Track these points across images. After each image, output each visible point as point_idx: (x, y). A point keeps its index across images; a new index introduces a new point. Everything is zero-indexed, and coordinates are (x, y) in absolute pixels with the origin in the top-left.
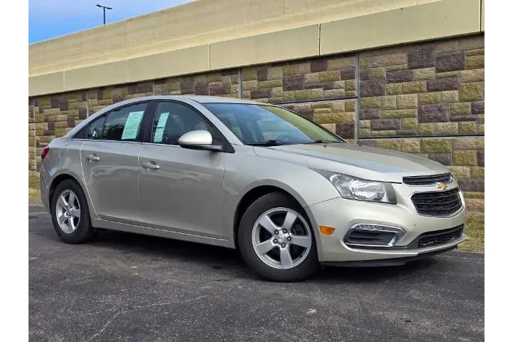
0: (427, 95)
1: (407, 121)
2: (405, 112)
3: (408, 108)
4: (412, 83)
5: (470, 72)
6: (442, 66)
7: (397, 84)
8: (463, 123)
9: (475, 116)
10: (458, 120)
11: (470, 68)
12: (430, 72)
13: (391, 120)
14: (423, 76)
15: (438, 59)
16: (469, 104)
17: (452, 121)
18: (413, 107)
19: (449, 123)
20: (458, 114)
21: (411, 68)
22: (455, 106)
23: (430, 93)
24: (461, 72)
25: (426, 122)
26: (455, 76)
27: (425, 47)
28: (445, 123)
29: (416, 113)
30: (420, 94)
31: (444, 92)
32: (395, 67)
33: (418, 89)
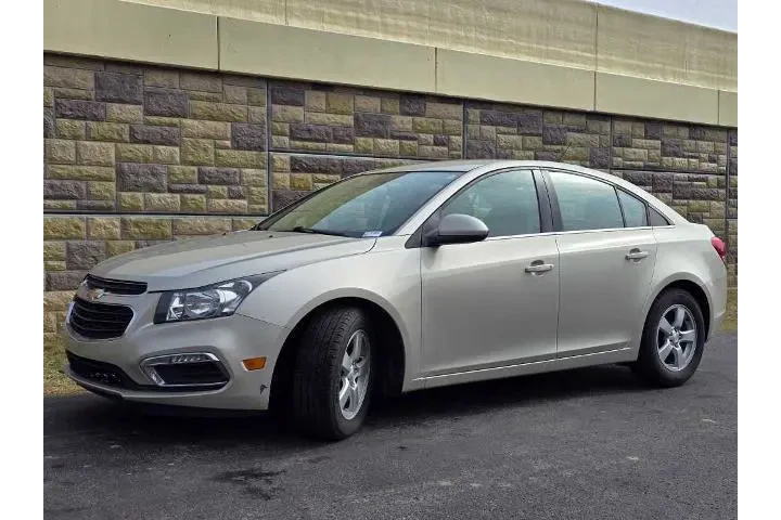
0: (131, 147)
1: (97, 187)
2: (94, 170)
3: (99, 164)
4: (105, 125)
5: (196, 123)
6: (155, 108)
7: (77, 123)
8: (189, 196)
9: (203, 187)
10: (180, 191)
11: (195, 117)
12: (134, 112)
13: (67, 183)
14: (123, 117)
15: (148, 94)
16: (195, 169)
17: (171, 191)
18: (107, 165)
19: (167, 195)
20: (179, 182)
21: (103, 100)
22: (177, 169)
23: (137, 146)
24: (184, 121)
25: (130, 191)
26: (175, 125)
27: (127, 71)
28: (162, 195)
29: (114, 175)
30: (119, 145)
31: (160, 147)
32: (72, 92)
33: (116, 136)
